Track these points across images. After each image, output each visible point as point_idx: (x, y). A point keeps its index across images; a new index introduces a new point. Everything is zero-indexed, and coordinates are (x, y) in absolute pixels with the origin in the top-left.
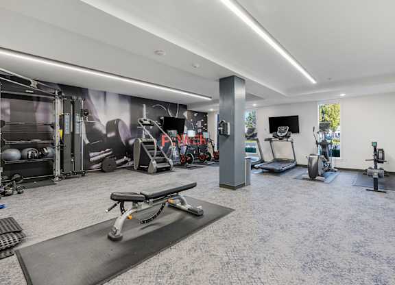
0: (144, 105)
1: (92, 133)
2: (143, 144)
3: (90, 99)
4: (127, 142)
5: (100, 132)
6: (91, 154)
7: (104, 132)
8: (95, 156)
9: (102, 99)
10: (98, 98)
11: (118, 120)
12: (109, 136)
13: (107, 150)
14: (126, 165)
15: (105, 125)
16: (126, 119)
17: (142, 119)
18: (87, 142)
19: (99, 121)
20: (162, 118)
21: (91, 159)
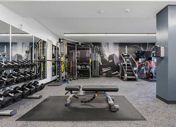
0: (126, 46)
1: (103, 60)
2: (123, 66)
3: (102, 47)
4: (118, 64)
5: (106, 60)
6: (103, 69)
7: (108, 60)
8: (104, 70)
9: (107, 46)
10: (105, 46)
11: (114, 55)
12: (110, 62)
13: (109, 68)
14: (117, 75)
15: (108, 57)
16: (117, 54)
17: (123, 53)
18: (101, 64)
19: (106, 55)
20: (137, 52)
21: (103, 71)
